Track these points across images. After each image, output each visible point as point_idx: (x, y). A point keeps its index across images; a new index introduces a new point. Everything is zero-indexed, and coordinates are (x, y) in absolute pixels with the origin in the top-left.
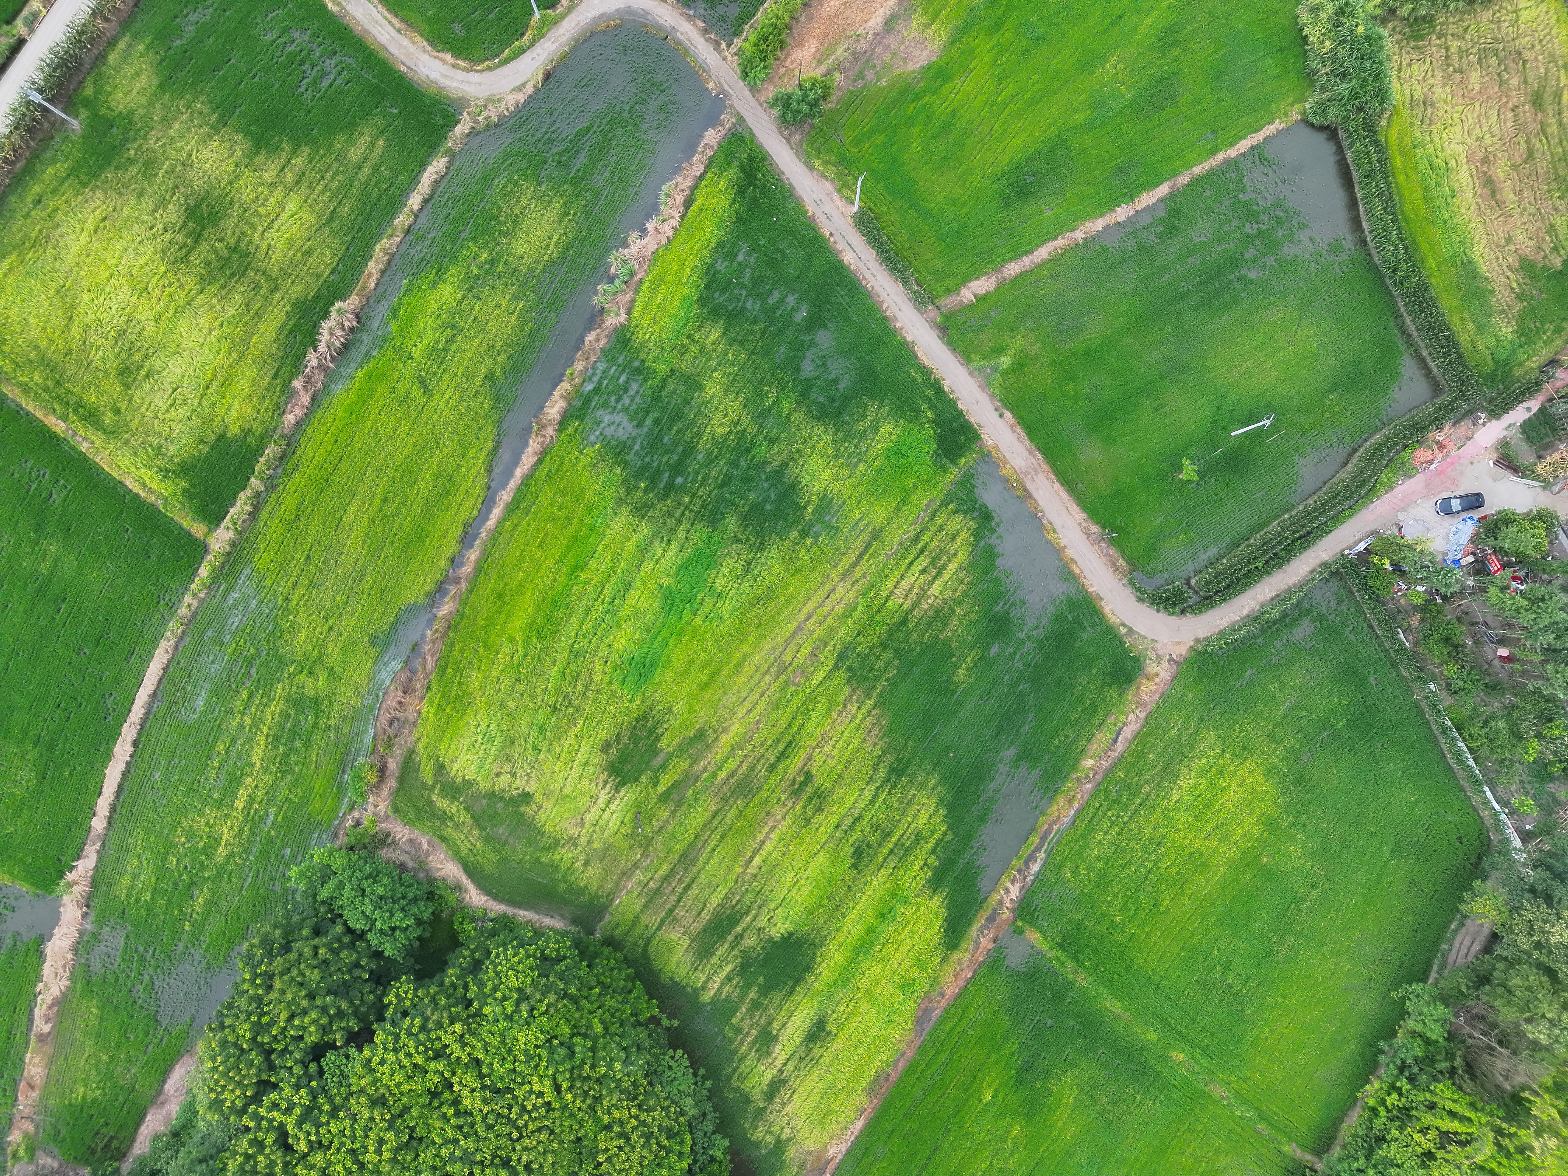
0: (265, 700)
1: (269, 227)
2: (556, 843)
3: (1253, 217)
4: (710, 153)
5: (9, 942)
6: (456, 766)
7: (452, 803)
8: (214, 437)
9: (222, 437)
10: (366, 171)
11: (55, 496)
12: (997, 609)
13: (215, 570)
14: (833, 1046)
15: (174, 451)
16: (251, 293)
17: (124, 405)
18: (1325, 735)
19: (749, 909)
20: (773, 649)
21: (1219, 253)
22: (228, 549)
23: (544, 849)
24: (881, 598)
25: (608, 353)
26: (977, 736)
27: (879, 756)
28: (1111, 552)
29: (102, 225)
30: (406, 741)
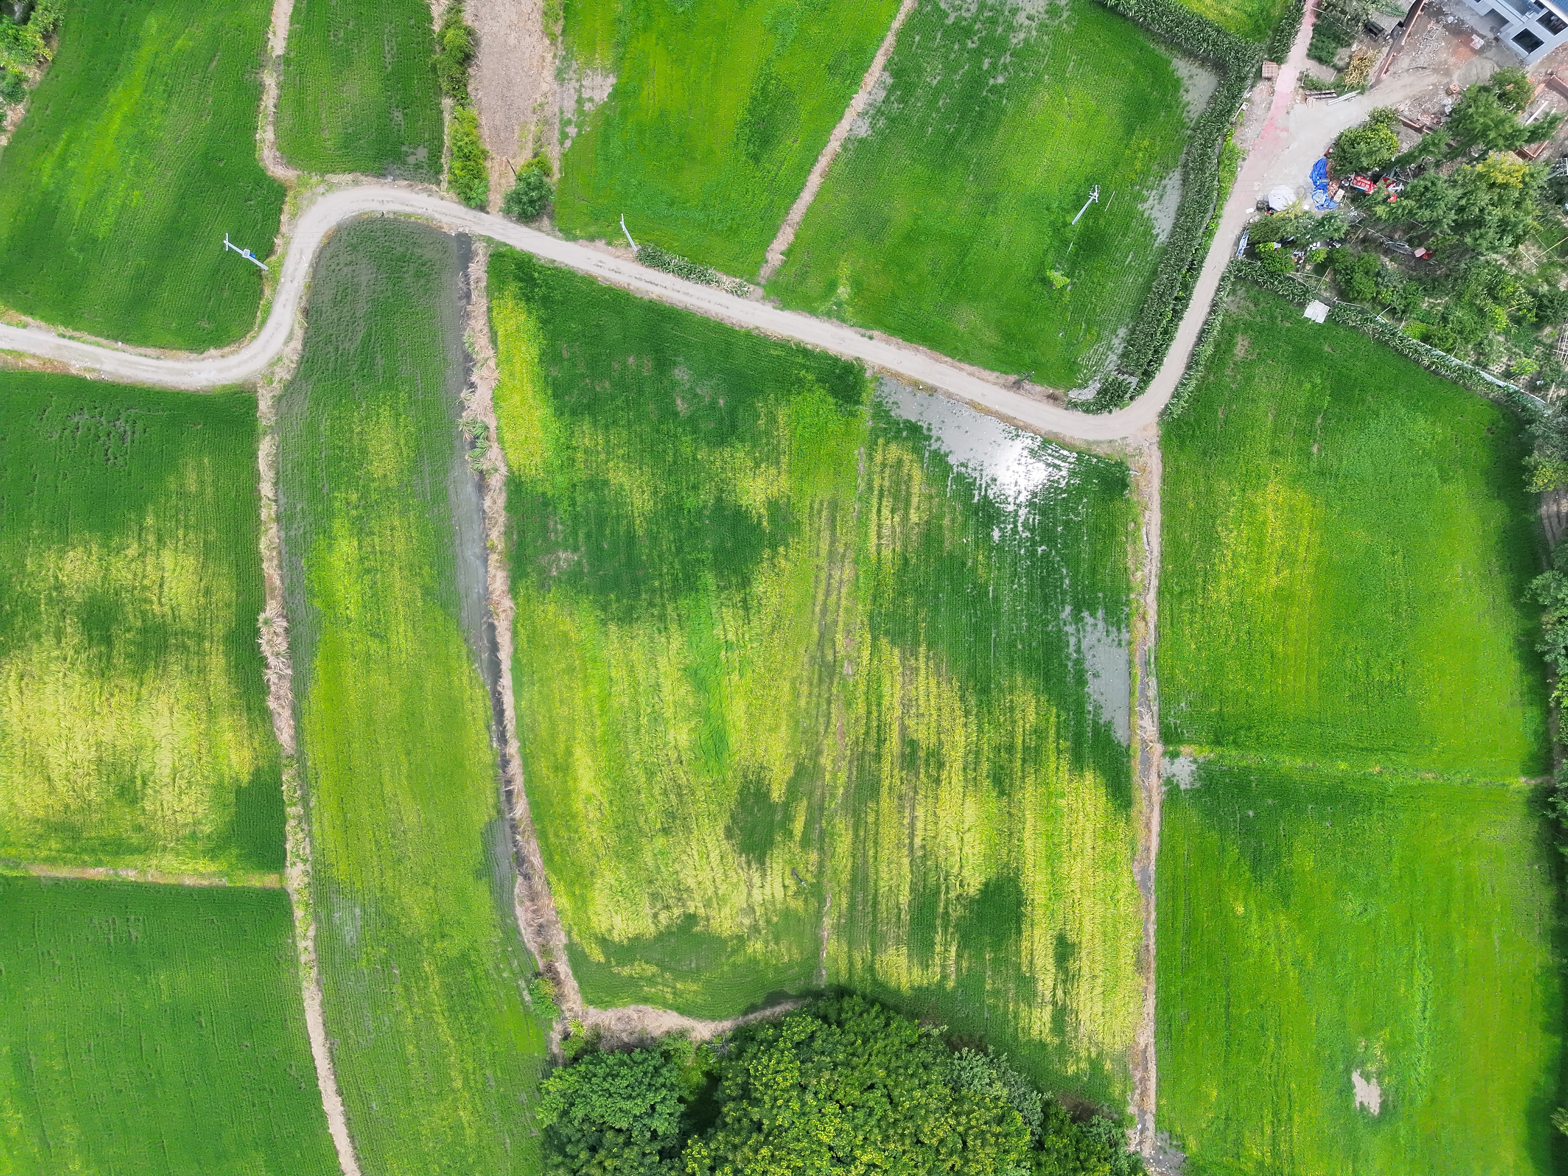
0: (422, 984)
1: (161, 593)
2: (741, 940)
3: (968, 32)
4: (483, 284)
6: (616, 934)
7: (633, 965)
8: (234, 795)
9: (239, 791)
10: (209, 490)
11: (134, 934)
12: (976, 501)
13: (307, 905)
14: (1083, 954)
15: (207, 829)
16: (184, 657)
17: (141, 820)
18: (1319, 421)
19: (938, 887)
20: (813, 658)
21: (960, 81)
22: (306, 880)
23: (734, 952)
24: (873, 557)
25: (510, 507)
26: (1030, 617)
27: (960, 687)
28: (1038, 388)
29: (23, 684)
30: (559, 940)
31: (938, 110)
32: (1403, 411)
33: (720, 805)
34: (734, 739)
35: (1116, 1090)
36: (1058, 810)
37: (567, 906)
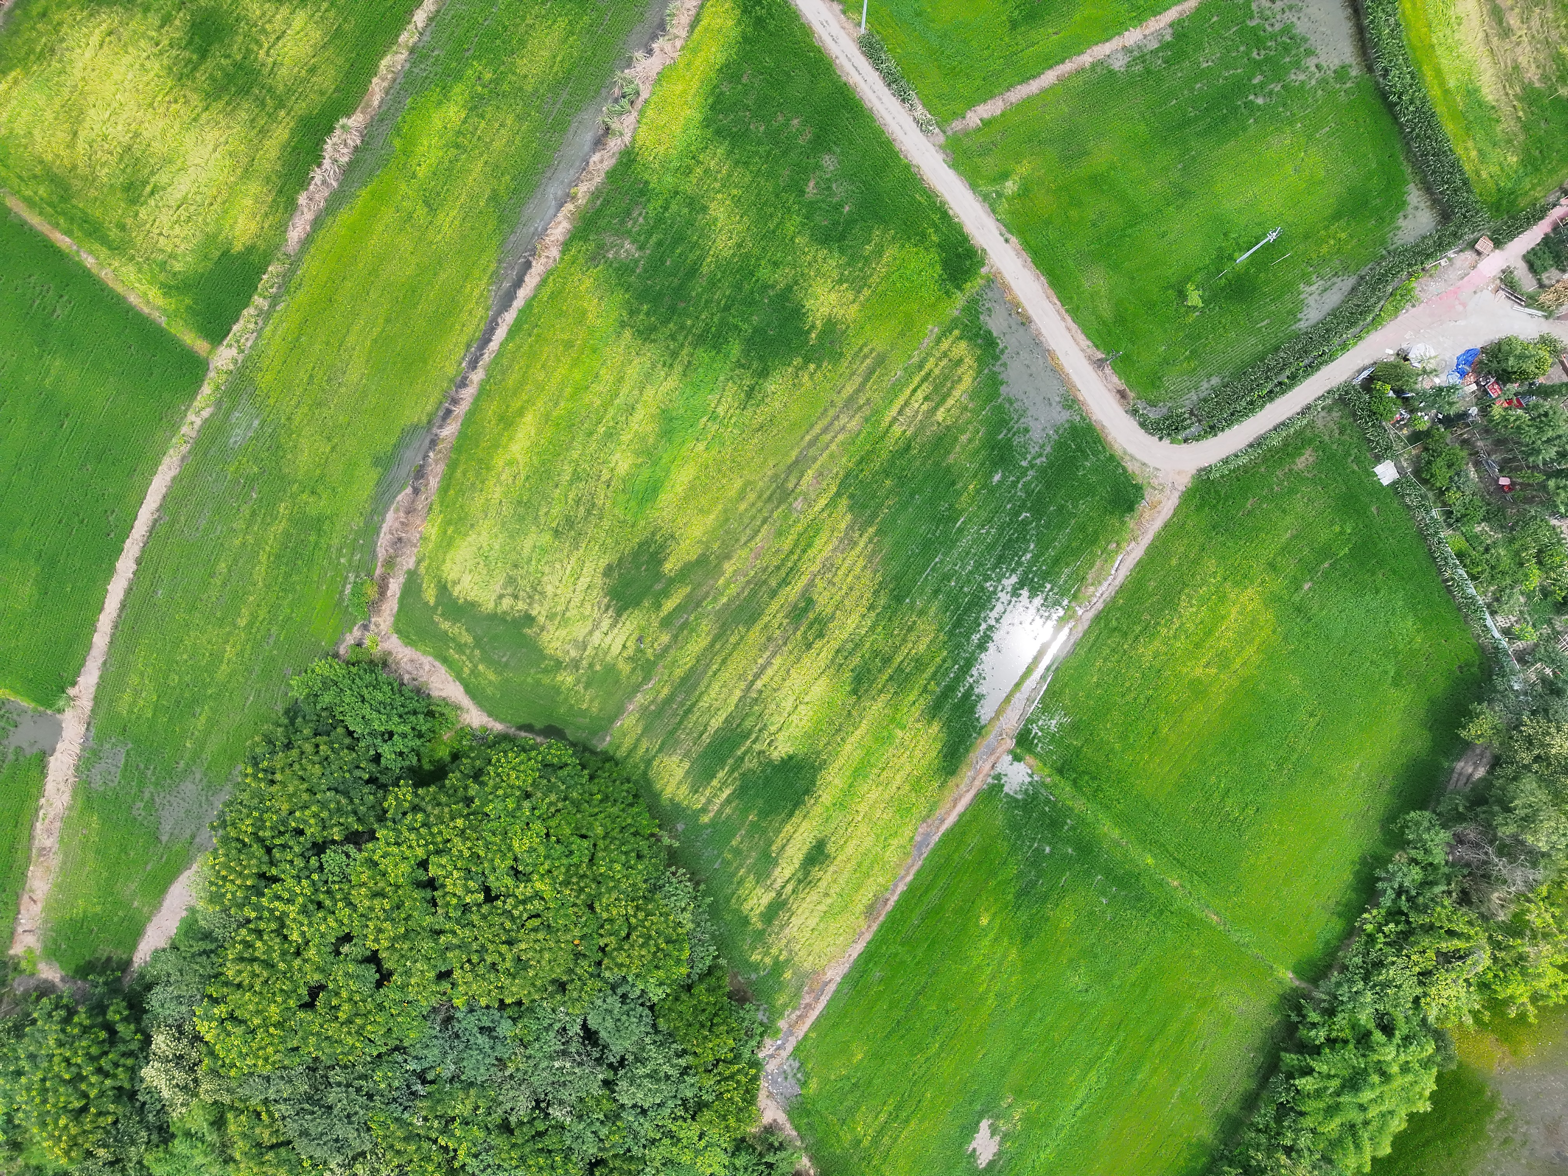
0: (268, 520)
1: (274, 44)
2: (558, 665)
3: (1259, 43)
5: (11, 757)
6: (457, 589)
7: (454, 624)
8: (218, 253)
9: (225, 253)
11: (58, 312)
12: (1000, 437)
13: (218, 388)
14: (831, 869)
15: (178, 267)
16: (256, 111)
17: (129, 221)
18: (1326, 565)
19: (750, 733)
20: (776, 476)
21: (1226, 79)
22: (231, 367)
23: (546, 671)
24: (884, 424)
25: (611, 175)
26: (979, 565)
27: (881, 583)
28: (1115, 379)
29: (108, 39)
30: (408, 562)
31: (1192, 90)
32: (1400, 603)
33: (618, 543)
34: (665, 497)
35: (781, 1000)
36: (890, 737)
37: (433, 537)
